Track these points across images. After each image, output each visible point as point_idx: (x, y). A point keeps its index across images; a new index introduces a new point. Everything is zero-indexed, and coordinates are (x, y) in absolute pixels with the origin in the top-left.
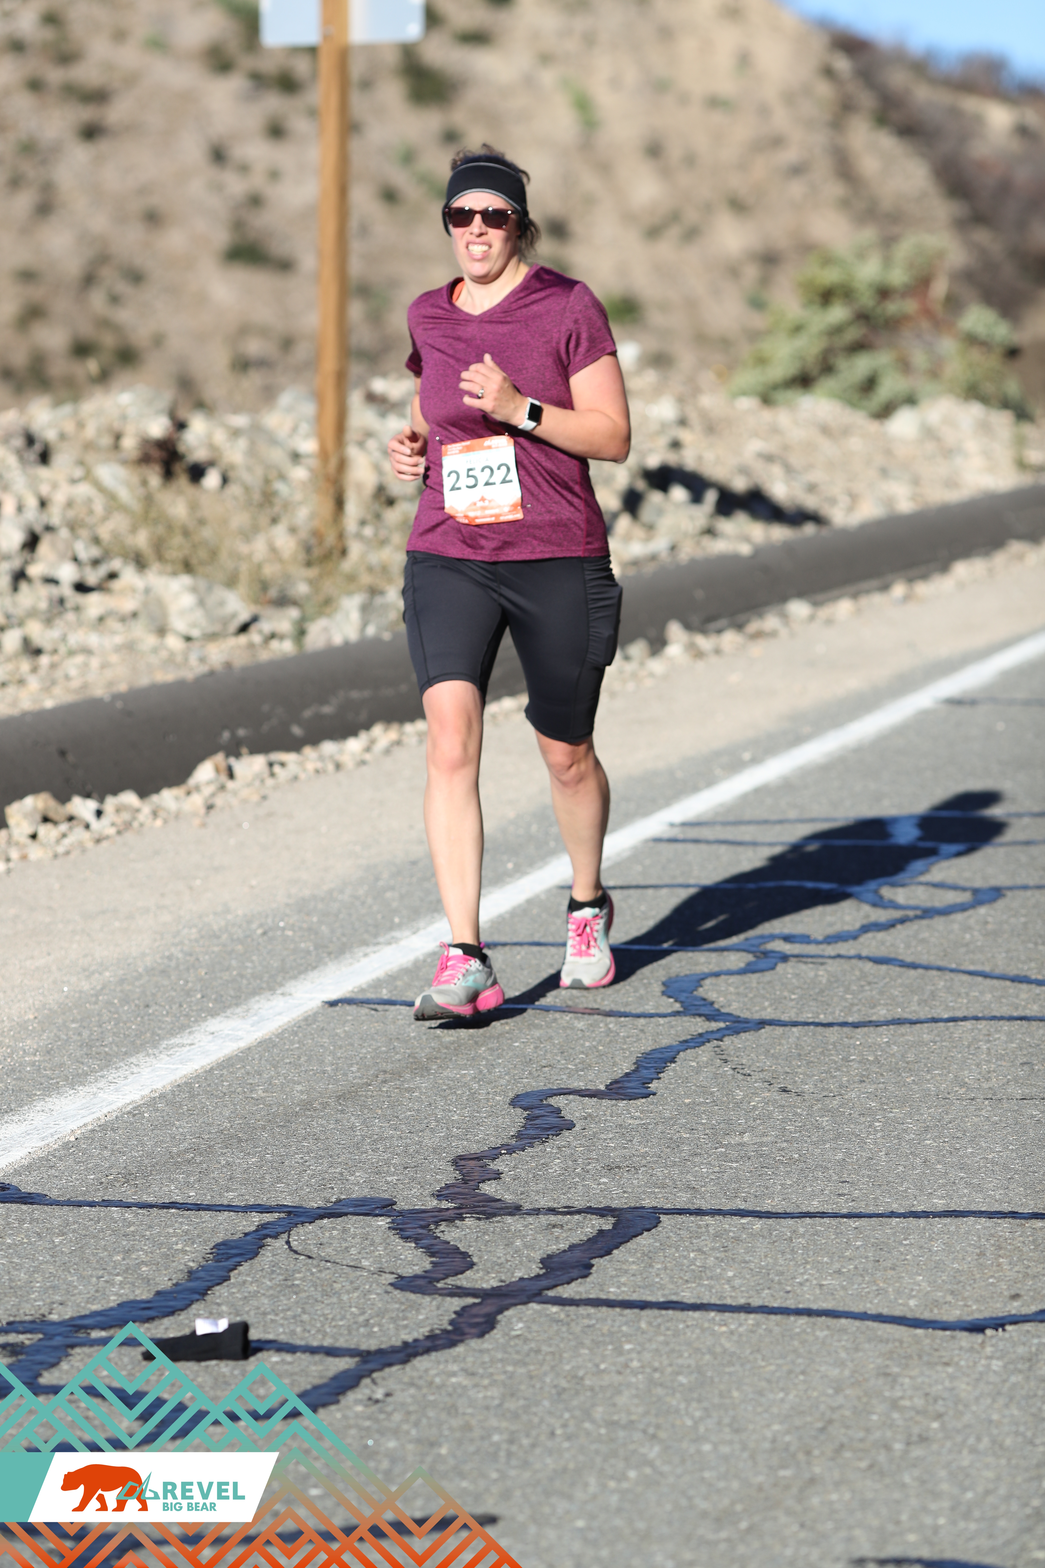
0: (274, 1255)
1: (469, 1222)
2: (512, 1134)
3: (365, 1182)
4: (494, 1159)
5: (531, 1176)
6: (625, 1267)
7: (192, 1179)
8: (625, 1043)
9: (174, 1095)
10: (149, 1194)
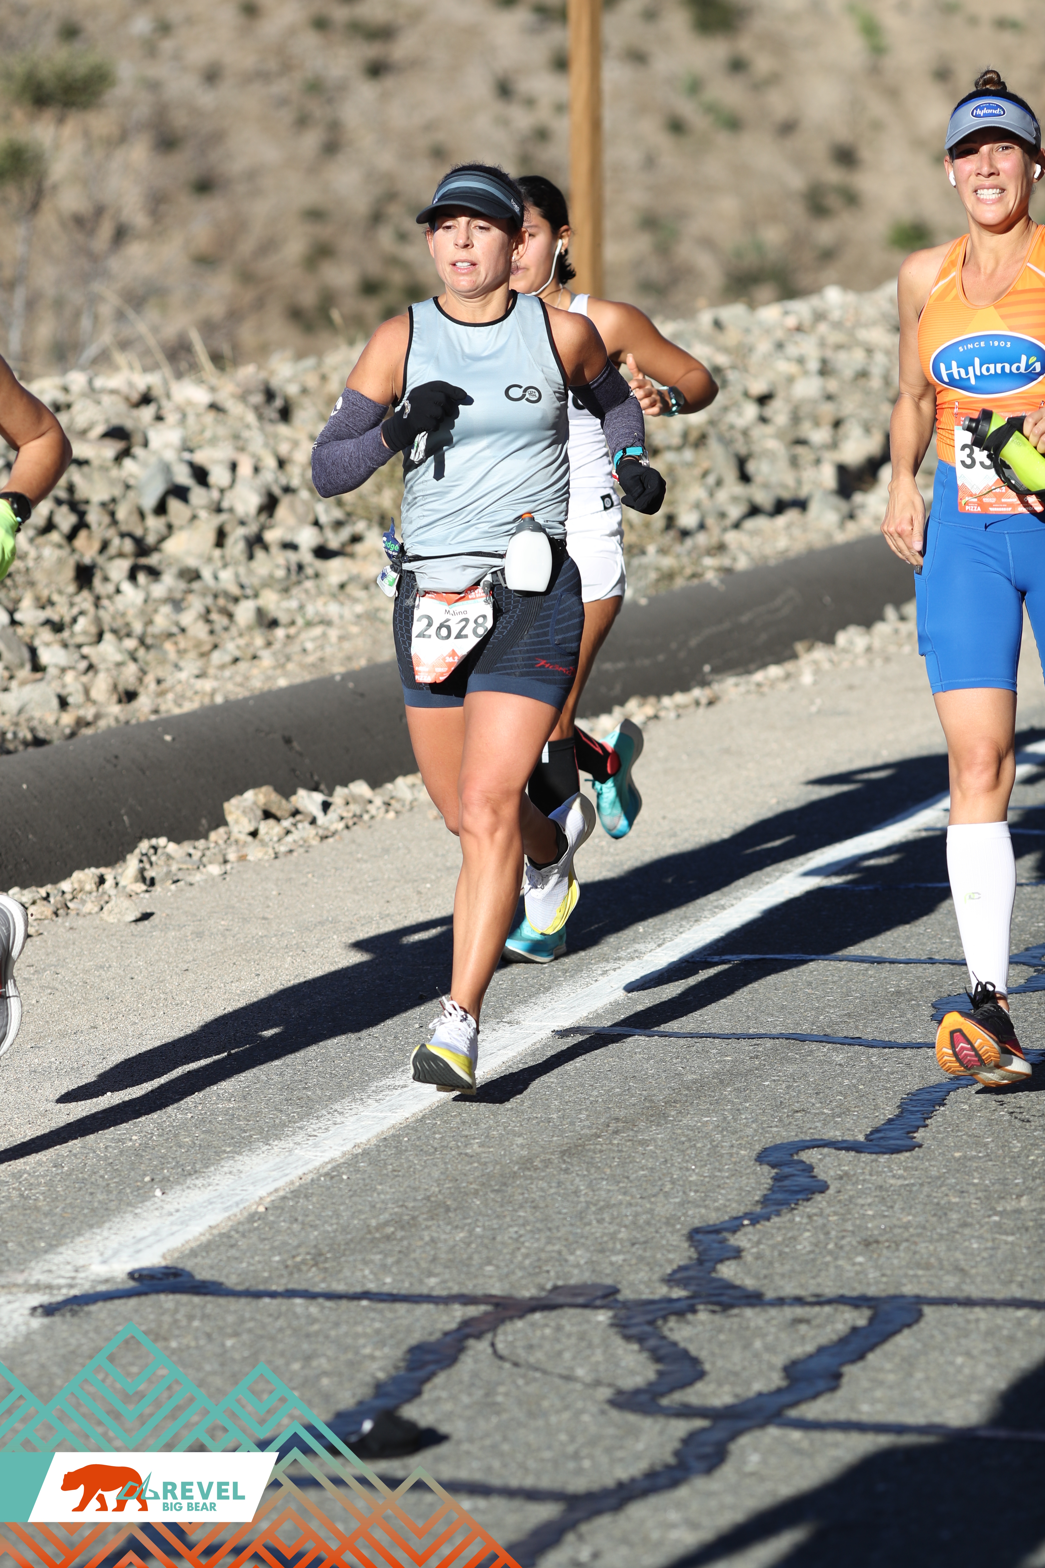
0: (476, 1361)
1: (703, 1315)
2: (757, 1198)
3: (586, 1263)
4: (734, 1231)
5: (776, 1253)
6: (881, 1376)
7: (390, 1261)
8: (888, 1081)
9: (378, 1151)
10: (339, 1281)
